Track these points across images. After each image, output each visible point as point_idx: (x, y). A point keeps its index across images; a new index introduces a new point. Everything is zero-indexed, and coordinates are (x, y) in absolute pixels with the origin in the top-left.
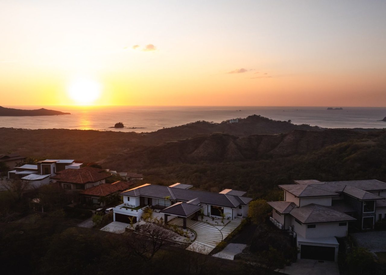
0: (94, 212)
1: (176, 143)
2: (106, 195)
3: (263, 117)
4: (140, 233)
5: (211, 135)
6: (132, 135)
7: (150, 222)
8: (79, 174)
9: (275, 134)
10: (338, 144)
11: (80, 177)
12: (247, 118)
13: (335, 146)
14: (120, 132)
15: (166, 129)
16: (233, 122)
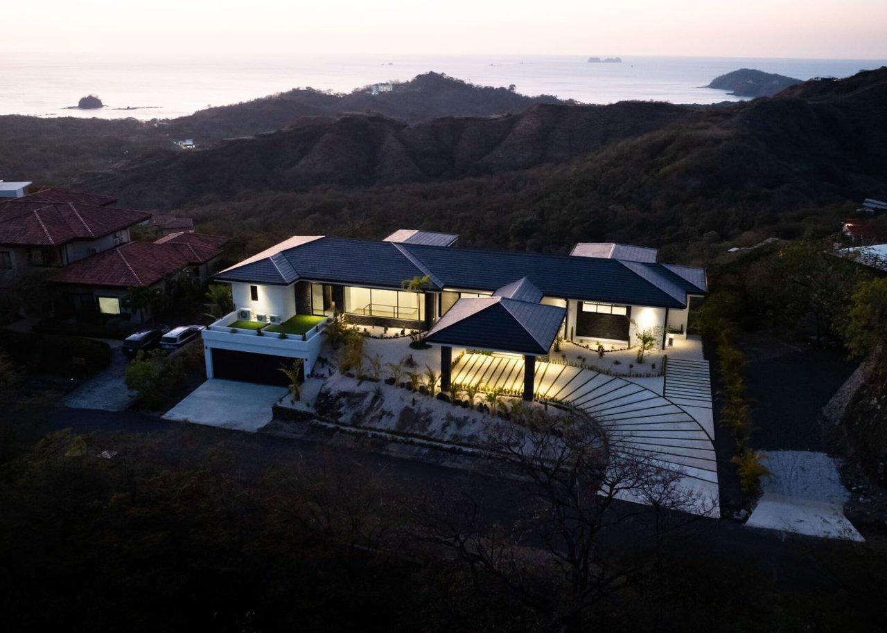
0: (115, 344)
1: (251, 141)
2: (150, 282)
4: (343, 424)
5: (338, 119)
6: (129, 125)
7: (377, 380)
8: (33, 213)
9: (494, 116)
10: (646, 136)
11: (41, 222)
12: (414, 81)
13: (639, 139)
14: (94, 119)
15: (216, 109)
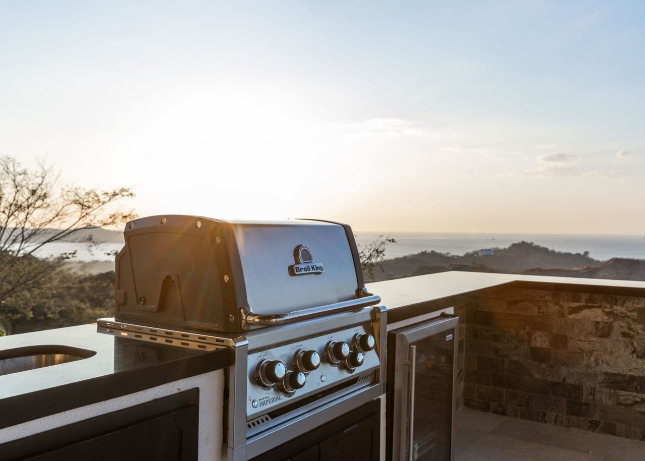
3: (538, 246)
12: (510, 248)
16: (484, 253)
